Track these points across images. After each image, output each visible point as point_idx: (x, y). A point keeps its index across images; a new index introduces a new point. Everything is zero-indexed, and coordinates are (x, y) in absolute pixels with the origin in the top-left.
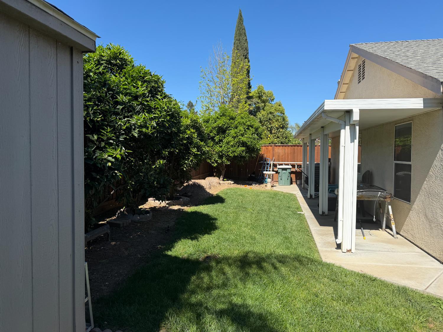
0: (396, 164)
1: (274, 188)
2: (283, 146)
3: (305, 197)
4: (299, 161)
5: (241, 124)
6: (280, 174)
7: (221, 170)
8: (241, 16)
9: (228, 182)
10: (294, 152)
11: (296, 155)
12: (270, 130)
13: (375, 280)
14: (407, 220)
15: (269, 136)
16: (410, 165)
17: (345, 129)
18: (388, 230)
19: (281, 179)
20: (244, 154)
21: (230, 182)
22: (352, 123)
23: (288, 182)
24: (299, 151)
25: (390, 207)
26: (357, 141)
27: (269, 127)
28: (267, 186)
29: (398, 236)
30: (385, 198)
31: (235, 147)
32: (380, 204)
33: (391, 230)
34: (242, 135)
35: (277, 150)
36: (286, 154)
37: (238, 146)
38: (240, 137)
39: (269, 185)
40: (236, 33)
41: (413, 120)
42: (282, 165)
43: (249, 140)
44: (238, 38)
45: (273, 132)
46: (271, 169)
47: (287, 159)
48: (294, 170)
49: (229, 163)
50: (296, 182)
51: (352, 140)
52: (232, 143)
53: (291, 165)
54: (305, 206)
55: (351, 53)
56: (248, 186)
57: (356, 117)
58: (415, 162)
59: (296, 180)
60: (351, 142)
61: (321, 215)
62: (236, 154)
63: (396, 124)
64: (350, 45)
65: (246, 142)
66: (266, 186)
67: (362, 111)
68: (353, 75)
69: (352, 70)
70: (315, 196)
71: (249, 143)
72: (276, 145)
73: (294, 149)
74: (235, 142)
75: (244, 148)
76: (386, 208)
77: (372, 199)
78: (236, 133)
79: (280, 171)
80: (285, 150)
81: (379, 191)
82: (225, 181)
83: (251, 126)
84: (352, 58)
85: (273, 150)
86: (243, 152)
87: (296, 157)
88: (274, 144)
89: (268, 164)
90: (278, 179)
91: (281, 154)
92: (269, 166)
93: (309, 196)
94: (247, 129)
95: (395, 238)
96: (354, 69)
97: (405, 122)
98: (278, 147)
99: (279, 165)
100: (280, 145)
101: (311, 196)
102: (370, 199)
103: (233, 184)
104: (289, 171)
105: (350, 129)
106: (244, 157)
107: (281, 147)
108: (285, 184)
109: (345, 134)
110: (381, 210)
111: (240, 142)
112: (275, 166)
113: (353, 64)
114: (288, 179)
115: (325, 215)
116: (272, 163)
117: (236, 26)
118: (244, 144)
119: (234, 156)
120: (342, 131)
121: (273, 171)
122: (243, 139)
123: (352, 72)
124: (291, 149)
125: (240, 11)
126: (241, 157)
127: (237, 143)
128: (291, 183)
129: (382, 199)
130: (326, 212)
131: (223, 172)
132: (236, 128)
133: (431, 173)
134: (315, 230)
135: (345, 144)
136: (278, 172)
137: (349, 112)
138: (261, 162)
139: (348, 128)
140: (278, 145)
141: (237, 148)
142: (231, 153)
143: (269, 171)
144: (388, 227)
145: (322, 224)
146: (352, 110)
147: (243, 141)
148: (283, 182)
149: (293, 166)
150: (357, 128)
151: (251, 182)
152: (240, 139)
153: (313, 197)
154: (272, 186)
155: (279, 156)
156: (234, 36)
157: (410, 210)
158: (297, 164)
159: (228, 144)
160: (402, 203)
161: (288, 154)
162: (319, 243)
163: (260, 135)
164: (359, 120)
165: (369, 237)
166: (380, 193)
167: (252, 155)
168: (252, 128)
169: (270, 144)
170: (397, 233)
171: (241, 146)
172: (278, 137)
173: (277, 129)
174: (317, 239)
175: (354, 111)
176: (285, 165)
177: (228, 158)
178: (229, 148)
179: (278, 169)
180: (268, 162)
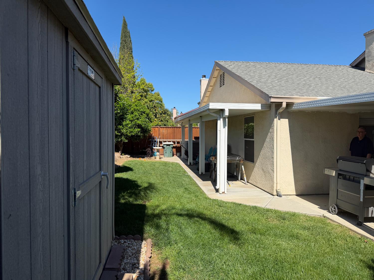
0: (245, 140)
1: (162, 160)
2: (166, 128)
3: (187, 165)
4: (178, 139)
5: (136, 110)
6: (165, 149)
7: (120, 147)
8: (125, 21)
9: (125, 156)
10: (175, 132)
11: (176, 134)
12: (155, 115)
13: (240, 204)
14: (253, 173)
15: (155, 120)
16: (253, 141)
17: (220, 120)
18: (242, 181)
19: (166, 153)
20: (139, 134)
21: (127, 156)
22: (224, 116)
23: (171, 154)
24: (178, 132)
25: (243, 166)
26: (227, 127)
27: (154, 113)
28: (157, 158)
29: (248, 183)
30: (240, 161)
31: (132, 128)
32: (236, 165)
33: (244, 181)
34: (138, 119)
35: (161, 130)
36: (169, 134)
37: (135, 128)
38: (136, 121)
39: (158, 157)
40: (122, 35)
41: (255, 115)
42: (165, 142)
43: (143, 123)
44: (124, 39)
45: (158, 116)
46: (158, 145)
47: (170, 137)
48: (175, 145)
49: (127, 141)
50: (176, 154)
51: (224, 127)
52: (130, 126)
53: (173, 142)
54: (188, 170)
55: (215, 67)
56: (141, 158)
57: (227, 113)
58: (256, 139)
59: (176, 153)
60: (224, 128)
61: (200, 175)
62: (133, 134)
63: (245, 116)
64: (215, 62)
65: (141, 125)
66: (155, 158)
67: (230, 110)
68: (216, 81)
69: (216, 78)
70: (193, 163)
71: (143, 126)
72: (161, 127)
73: (174, 130)
74: (132, 124)
75: (139, 130)
76: (241, 167)
77: (233, 162)
78: (132, 118)
79: (165, 146)
80: (168, 130)
81: (237, 157)
82: (123, 155)
83: (143, 112)
84: (216, 70)
85: (159, 130)
86: (139, 132)
87: (176, 136)
88: (159, 126)
89: (155, 141)
90: (163, 152)
91: (165, 134)
92: (156, 143)
93: (189, 164)
94: (141, 114)
95: (246, 184)
96: (217, 77)
97: (250, 115)
98: (162, 128)
99: (164, 142)
100: (163, 127)
101: (190, 163)
102: (232, 162)
103: (130, 157)
104: (172, 146)
105: (223, 120)
106: (139, 136)
107: (165, 128)
108: (169, 156)
109: (220, 123)
110: (237, 169)
111: (136, 125)
112: (161, 142)
113: (216, 73)
114: (171, 153)
115: (203, 175)
116: (158, 140)
117: (121, 30)
118: (139, 126)
119: (132, 136)
120: (219, 122)
121: (159, 146)
122: (139, 122)
123: (215, 79)
124: (172, 129)
125: (124, 17)
126: (138, 136)
127: (133, 125)
128: (173, 156)
129: (238, 162)
130: (204, 173)
131: (121, 148)
132: (132, 113)
133: (265, 145)
134: (200, 183)
135: (220, 129)
136: (164, 147)
137: (222, 111)
138: (150, 140)
139: (222, 119)
140: (162, 127)
141: (134, 129)
142: (129, 133)
143: (157, 146)
144: (242, 179)
145: (204, 180)
146: (224, 109)
147: (138, 124)
148: (168, 155)
149: (174, 142)
150: (227, 119)
151: (143, 156)
152: (136, 122)
153: (192, 164)
154: (160, 158)
155: (163, 135)
156: (120, 37)
157: (254, 167)
158: (176, 141)
159: (126, 126)
160: (249, 164)
161: (170, 133)
162: (205, 190)
163: (150, 119)
164: (229, 116)
165: (232, 185)
166: (238, 158)
167: (145, 134)
168: (144, 113)
169: (156, 126)
170: (248, 182)
171: (137, 128)
172: (162, 121)
173: (161, 114)
174: (204, 188)
175: (226, 110)
176: (168, 142)
177: (127, 137)
178: (127, 129)
179: (164, 145)
180: (156, 140)
